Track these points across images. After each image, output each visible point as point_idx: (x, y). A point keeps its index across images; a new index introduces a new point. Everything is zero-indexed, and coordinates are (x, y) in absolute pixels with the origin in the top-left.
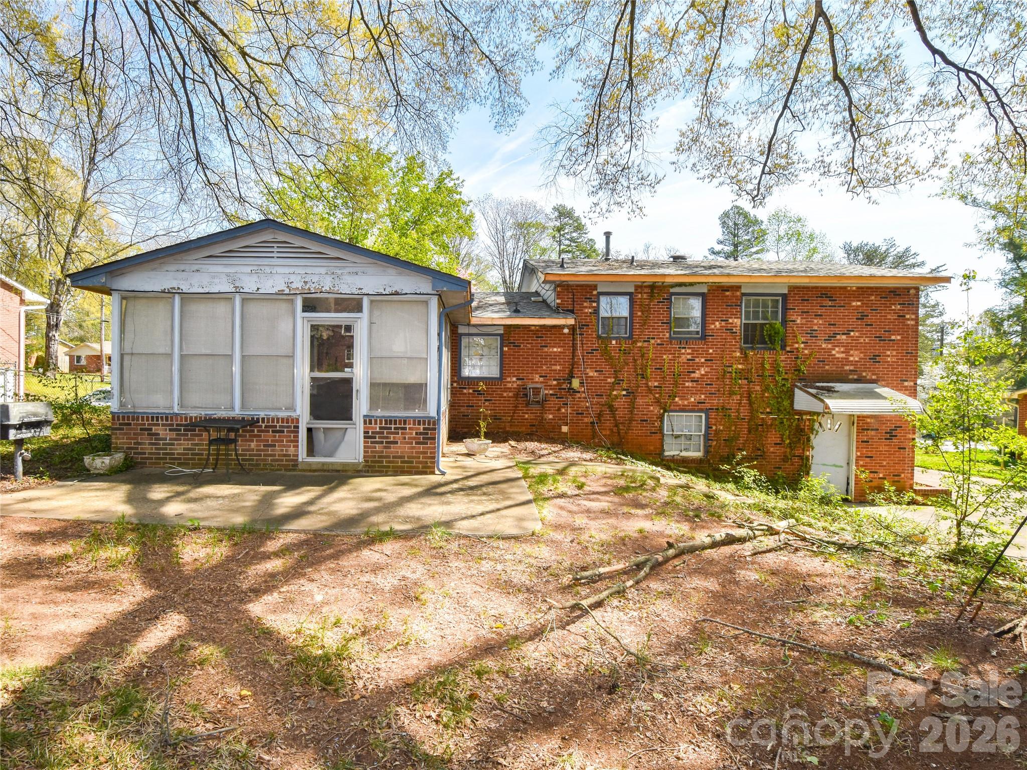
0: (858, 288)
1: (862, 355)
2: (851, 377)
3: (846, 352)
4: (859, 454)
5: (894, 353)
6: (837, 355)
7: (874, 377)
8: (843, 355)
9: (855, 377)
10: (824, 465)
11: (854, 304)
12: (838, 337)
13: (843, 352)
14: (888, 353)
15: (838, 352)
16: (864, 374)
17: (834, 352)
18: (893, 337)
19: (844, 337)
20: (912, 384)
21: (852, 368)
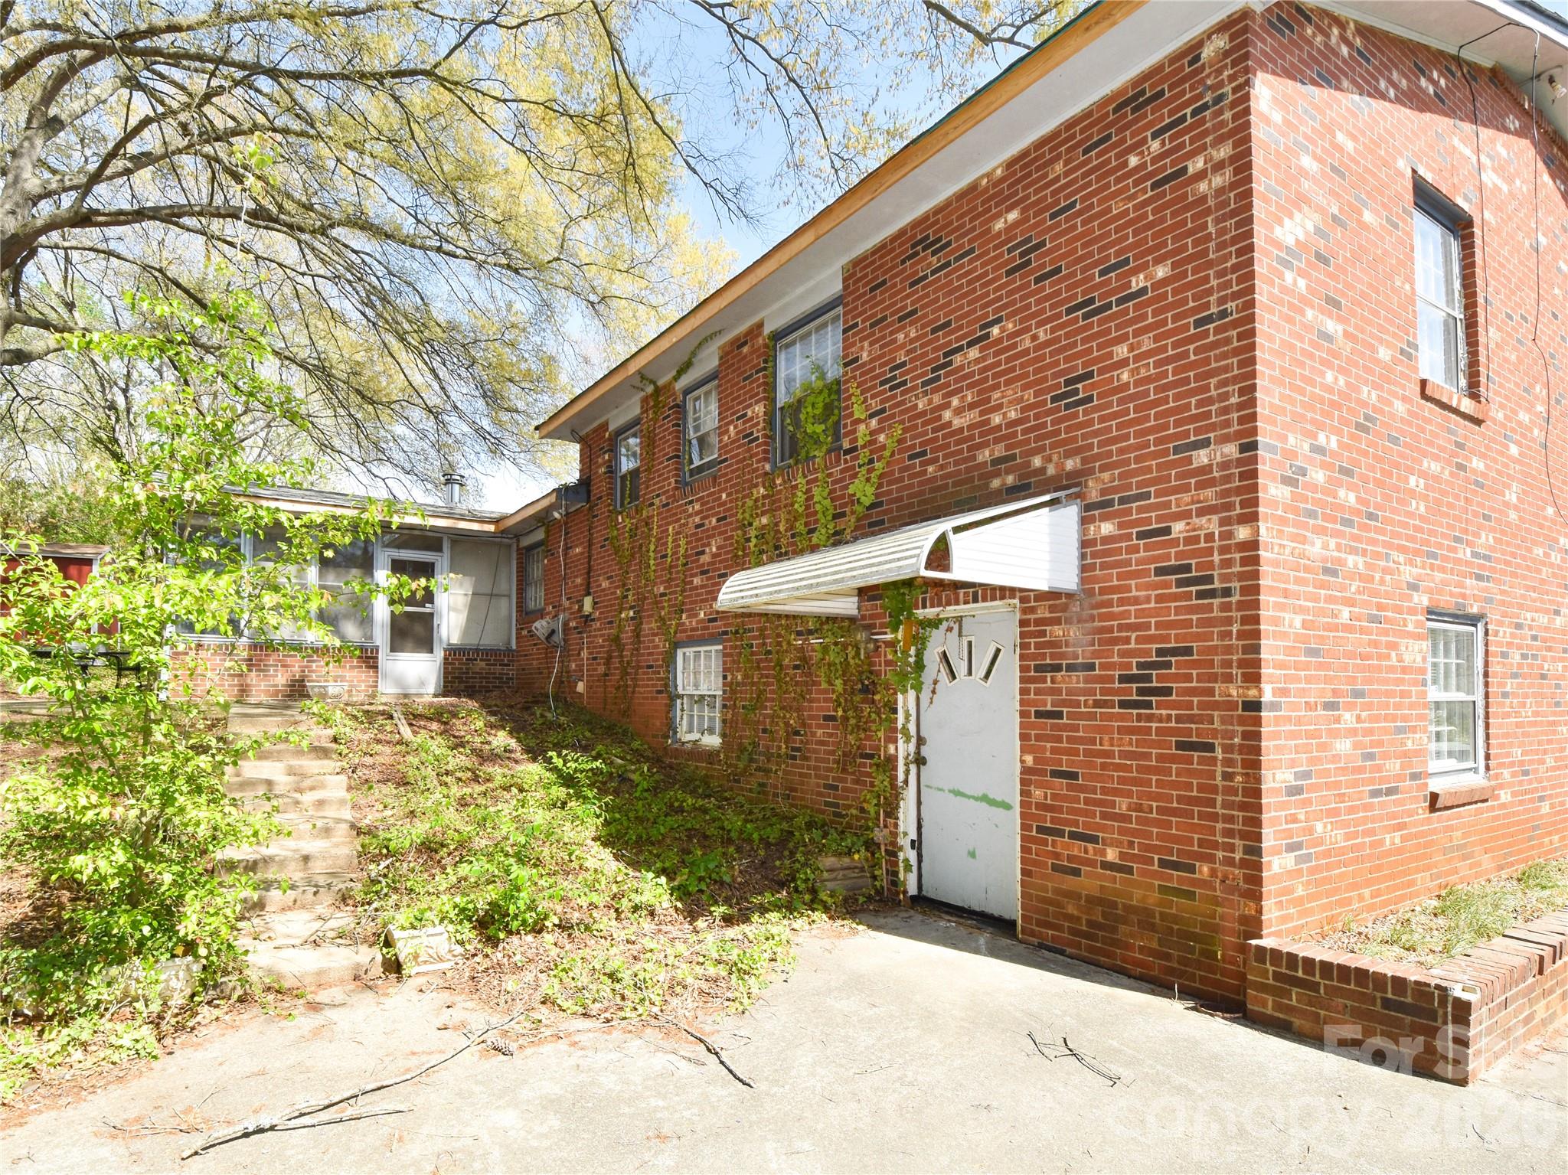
0: (1010, 164)
1: (1029, 396)
2: (996, 483)
3: (982, 403)
4: (1029, 759)
5: (1147, 343)
6: (957, 422)
7: (1070, 464)
8: (972, 416)
9: (1010, 479)
10: (957, 793)
11: (999, 225)
12: (958, 359)
13: (972, 406)
14: (1122, 351)
15: (958, 412)
16: (1037, 462)
17: (947, 415)
18: (1138, 282)
19: (974, 353)
20: (1231, 450)
21: (999, 451)
